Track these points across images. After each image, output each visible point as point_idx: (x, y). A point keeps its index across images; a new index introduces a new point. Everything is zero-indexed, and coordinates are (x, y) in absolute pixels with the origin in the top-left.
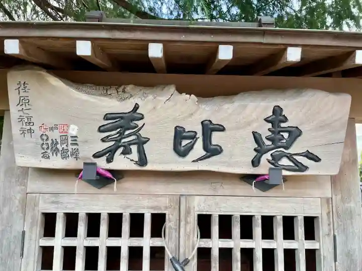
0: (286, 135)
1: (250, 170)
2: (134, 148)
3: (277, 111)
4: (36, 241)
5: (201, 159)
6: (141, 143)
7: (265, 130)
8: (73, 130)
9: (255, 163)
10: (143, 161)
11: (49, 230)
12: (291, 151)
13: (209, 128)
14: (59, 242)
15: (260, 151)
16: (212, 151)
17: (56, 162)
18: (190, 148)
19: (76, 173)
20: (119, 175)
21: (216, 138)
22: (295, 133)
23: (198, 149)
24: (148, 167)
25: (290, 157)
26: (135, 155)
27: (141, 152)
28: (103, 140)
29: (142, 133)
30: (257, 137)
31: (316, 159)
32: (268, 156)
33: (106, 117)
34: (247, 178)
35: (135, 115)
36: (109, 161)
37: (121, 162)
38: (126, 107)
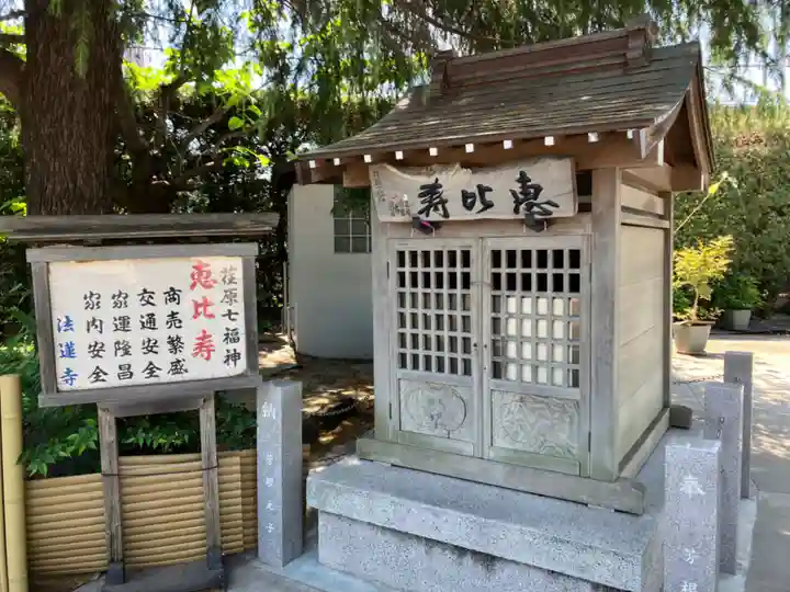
0: (532, 191)
1: (514, 217)
2: (440, 207)
3: (522, 174)
5: (482, 211)
6: (443, 203)
7: (517, 187)
8: (406, 198)
9: (516, 211)
10: (446, 215)
12: (538, 201)
15: (518, 203)
16: (488, 206)
17: (399, 218)
18: (473, 203)
21: (488, 196)
22: (538, 189)
23: (478, 205)
24: (450, 219)
25: (538, 205)
26: (441, 212)
27: (444, 209)
28: (422, 203)
29: (444, 196)
30: (514, 193)
31: (556, 206)
32: (523, 206)
33: (422, 187)
35: (437, 185)
36: (427, 215)
37: (435, 216)
38: (431, 181)
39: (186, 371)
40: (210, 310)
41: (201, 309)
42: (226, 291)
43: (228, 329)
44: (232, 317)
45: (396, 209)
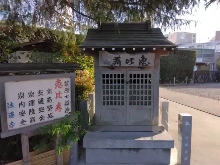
1: (139, 66)
2: (119, 63)
3: (143, 56)
4: (102, 79)
5: (131, 64)
6: (120, 62)
7: (141, 59)
8: (109, 60)
9: (140, 64)
10: (120, 65)
11: (104, 77)
12: (146, 63)
13: (132, 59)
14: (106, 79)
15: (140, 62)
16: (132, 63)
17: (106, 65)
18: (129, 62)
19: (109, 67)
20: (116, 67)
21: (133, 61)
22: (146, 59)
23: (130, 63)
24: (122, 66)
25: (145, 63)
26: (119, 64)
27: (120, 63)
28: (114, 61)
29: (121, 60)
30: (140, 60)
31: (150, 64)
32: (142, 63)
33: (114, 58)
34: (139, 67)
35: (119, 57)
36: (115, 65)
37: (117, 65)
38: (118, 56)
39: (53, 117)
40: (61, 95)
41: (58, 95)
42: (66, 89)
43: (66, 101)
44: (67, 97)
45: (105, 63)
